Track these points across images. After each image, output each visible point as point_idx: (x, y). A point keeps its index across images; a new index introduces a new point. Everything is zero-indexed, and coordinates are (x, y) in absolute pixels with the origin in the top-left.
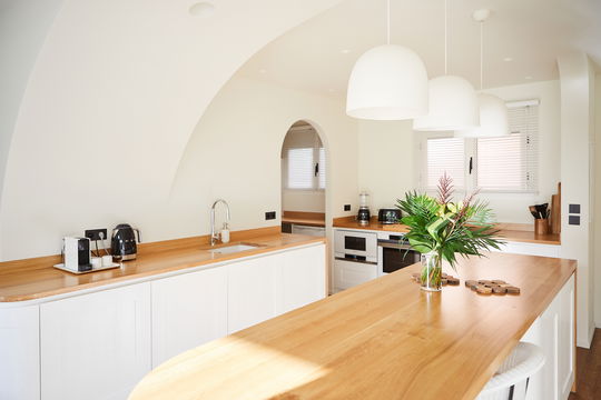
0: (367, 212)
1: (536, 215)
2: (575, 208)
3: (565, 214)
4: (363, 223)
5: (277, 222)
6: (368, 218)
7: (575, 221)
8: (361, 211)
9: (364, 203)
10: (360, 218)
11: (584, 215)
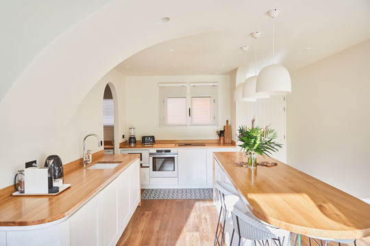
0: (135, 138)
1: (220, 136)
4: (132, 145)
6: (135, 142)
8: (130, 138)
9: (133, 133)
10: (130, 142)
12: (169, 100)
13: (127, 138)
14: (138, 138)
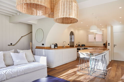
1: (104, 45)
2: (109, 44)
3: (108, 44)
5: (69, 45)
6: (80, 46)
7: (109, 45)
10: (79, 46)
11: (110, 44)
12: (89, 35)
13: (78, 45)
14: (81, 45)
